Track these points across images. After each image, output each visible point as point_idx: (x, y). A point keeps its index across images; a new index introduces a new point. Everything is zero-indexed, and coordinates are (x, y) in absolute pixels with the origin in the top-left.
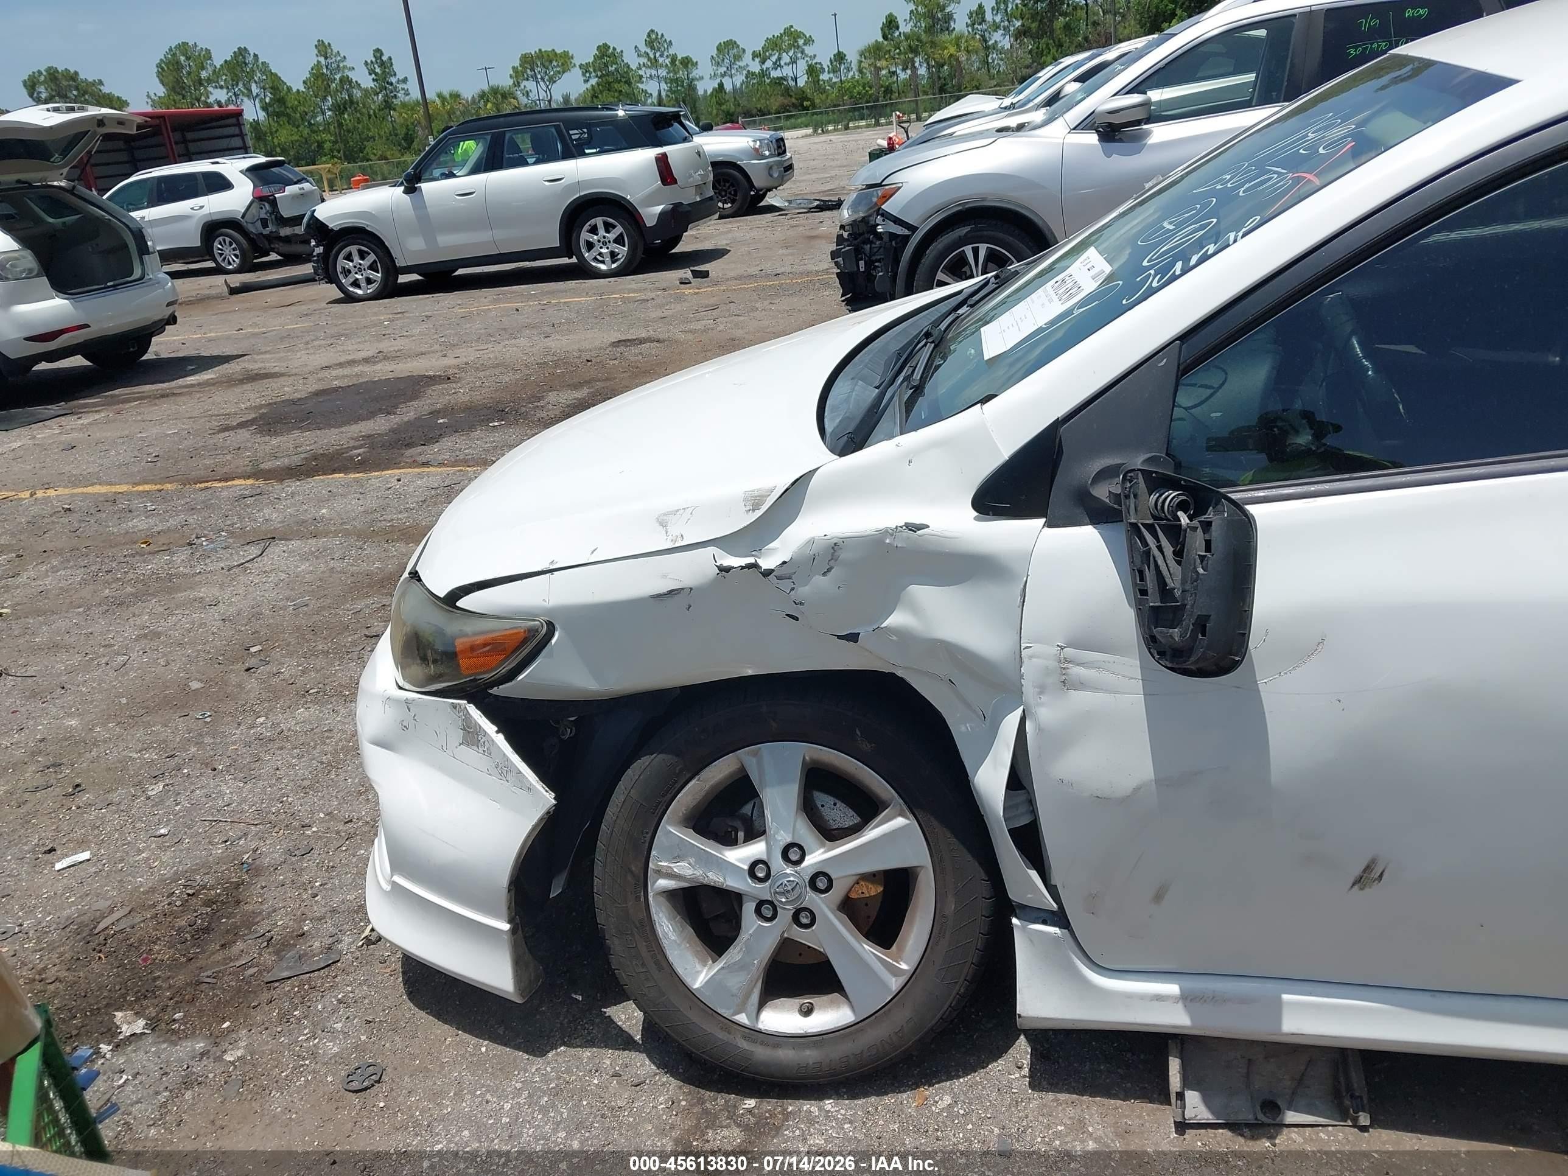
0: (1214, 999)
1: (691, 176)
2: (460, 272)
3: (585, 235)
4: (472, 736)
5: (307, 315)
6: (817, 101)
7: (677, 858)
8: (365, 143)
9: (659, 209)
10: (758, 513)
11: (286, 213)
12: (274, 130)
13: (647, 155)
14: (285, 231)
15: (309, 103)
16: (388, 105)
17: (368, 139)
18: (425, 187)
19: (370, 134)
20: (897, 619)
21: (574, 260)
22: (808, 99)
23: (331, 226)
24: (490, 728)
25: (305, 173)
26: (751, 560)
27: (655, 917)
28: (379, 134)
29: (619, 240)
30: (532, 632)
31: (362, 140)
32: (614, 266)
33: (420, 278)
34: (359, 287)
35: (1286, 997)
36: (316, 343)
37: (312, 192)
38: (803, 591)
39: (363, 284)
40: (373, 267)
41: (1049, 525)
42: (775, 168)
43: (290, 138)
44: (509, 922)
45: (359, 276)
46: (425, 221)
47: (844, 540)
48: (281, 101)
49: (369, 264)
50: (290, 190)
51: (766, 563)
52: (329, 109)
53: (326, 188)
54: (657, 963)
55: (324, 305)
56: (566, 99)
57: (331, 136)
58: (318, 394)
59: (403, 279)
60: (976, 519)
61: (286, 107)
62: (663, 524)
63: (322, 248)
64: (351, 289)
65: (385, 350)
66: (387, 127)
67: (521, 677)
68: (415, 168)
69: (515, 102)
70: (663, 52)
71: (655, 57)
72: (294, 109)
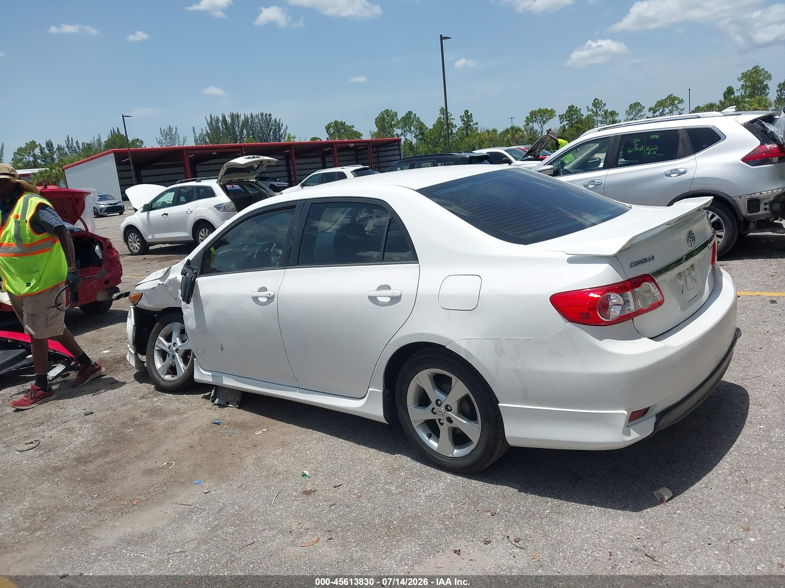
0: (215, 376)
16: (467, 135)
27: (154, 354)
30: (140, 295)
35: (223, 377)
51: (164, 284)
61: (424, 136)
69: (521, 134)
70: (601, 109)
71: (597, 111)
72: (427, 137)
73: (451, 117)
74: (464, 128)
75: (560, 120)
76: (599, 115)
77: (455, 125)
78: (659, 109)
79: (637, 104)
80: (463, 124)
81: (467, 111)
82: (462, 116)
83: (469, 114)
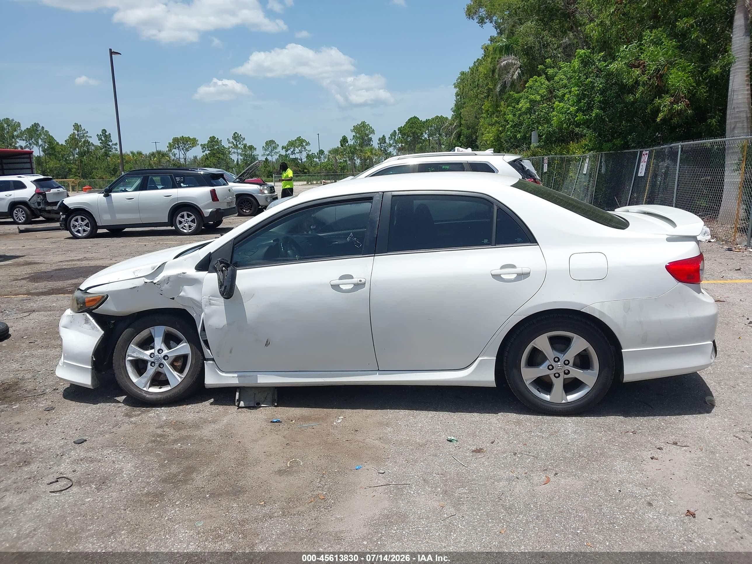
0: (244, 376)
1: (225, 199)
2: (126, 230)
3: (179, 218)
4: (87, 321)
5: (54, 243)
6: (311, 170)
7: (134, 352)
8: (93, 170)
9: (210, 210)
10: (154, 270)
11: (49, 200)
12: (48, 161)
13: (208, 189)
14: (48, 208)
15: (67, 151)
16: (106, 155)
17: (95, 168)
18: (113, 195)
19: (96, 166)
20: (182, 294)
21: (173, 228)
22: (307, 169)
23: (70, 207)
24: (91, 318)
25: (60, 182)
26: (152, 281)
27: (127, 366)
28: (100, 167)
29: (193, 221)
30: (103, 297)
31: (92, 169)
32: (190, 231)
33: (108, 231)
34: (80, 233)
35: (257, 375)
36: (57, 253)
37: (63, 192)
38: (163, 288)
39: (82, 232)
40: (87, 225)
41: (209, 273)
42: (269, 198)
43: (55, 165)
44: (92, 366)
45: (80, 228)
46: (111, 208)
47: (170, 276)
48: (53, 148)
49: (85, 224)
50: (53, 191)
51: (155, 282)
52: (76, 154)
53: (71, 190)
54: (126, 376)
55: (63, 239)
56: (195, 157)
57: (76, 166)
58: (56, 270)
59: (100, 231)
60: (196, 272)
61: (55, 152)
62: (134, 273)
63: (65, 216)
64: (76, 233)
65: (87, 257)
66: (105, 164)
67: (99, 308)
68: (110, 187)
69: (168, 158)
70: (240, 142)
71: (237, 144)
72: (59, 153)
73: (87, 134)
74: (102, 148)
75: (202, 149)
76: (239, 148)
77: (92, 143)
78: (290, 148)
79: (272, 142)
80: (100, 143)
81: (104, 131)
82: (99, 135)
83: (107, 134)
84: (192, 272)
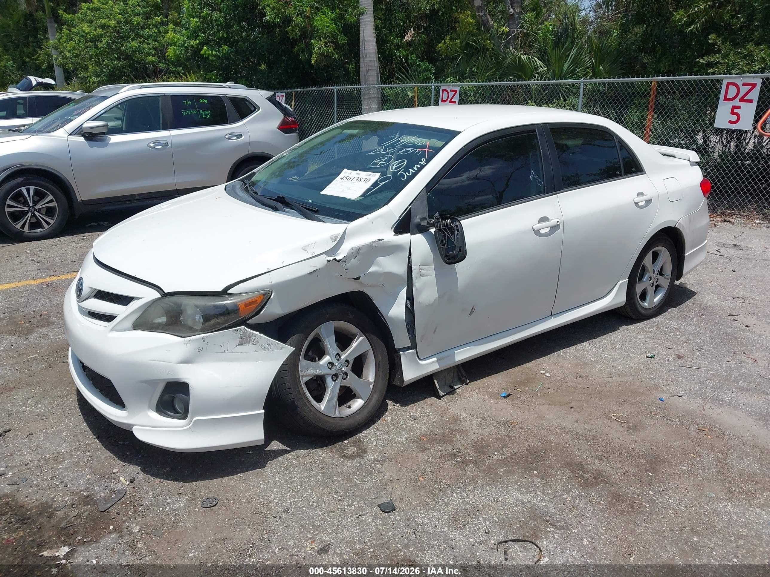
4: (245, 340)
7: (308, 369)
10: (335, 242)
20: (372, 269)
24: (257, 333)
26: (334, 257)
27: (305, 391)
30: (266, 295)
35: (455, 352)
38: (349, 265)
41: (412, 235)
44: (264, 409)
47: (361, 247)
51: (338, 259)
60: (394, 235)
62: (305, 250)
67: (261, 313)
84: (390, 237)
